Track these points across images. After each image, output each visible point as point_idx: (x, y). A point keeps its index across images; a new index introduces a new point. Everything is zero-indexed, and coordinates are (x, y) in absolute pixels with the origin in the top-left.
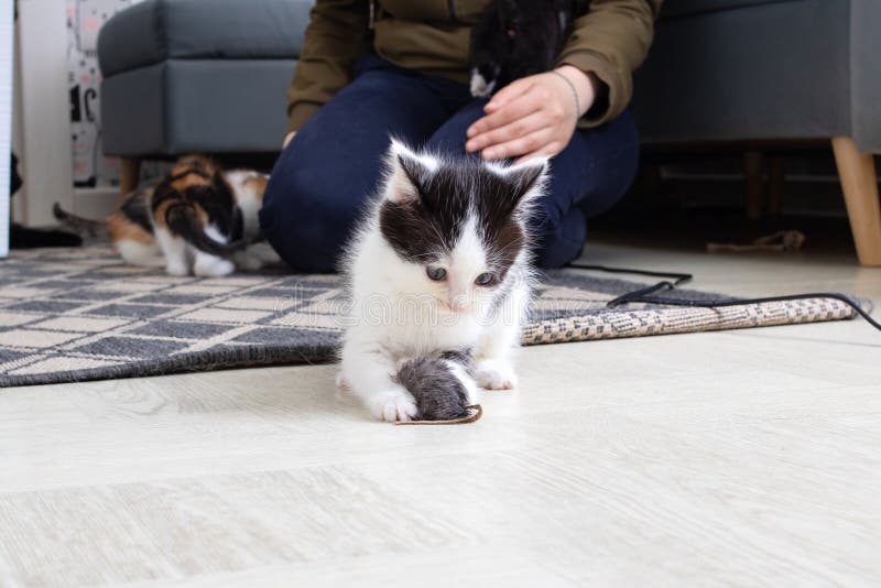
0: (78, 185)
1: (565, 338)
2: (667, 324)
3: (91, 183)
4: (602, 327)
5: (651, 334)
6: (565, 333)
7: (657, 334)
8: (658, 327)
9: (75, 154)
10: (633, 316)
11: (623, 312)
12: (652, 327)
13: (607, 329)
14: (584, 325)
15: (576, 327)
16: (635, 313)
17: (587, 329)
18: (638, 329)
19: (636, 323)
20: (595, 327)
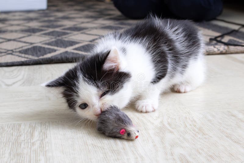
19: (215, 50)
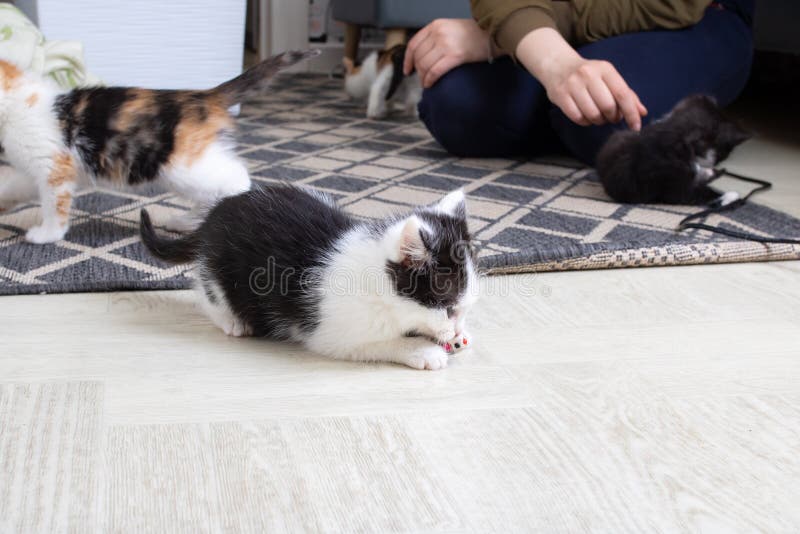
0: (313, 40)
1: (633, 264)
2: (721, 256)
3: (323, 39)
4: (666, 257)
5: (708, 262)
6: (634, 261)
7: (713, 263)
8: (714, 258)
9: (311, 15)
10: (694, 249)
11: (686, 245)
12: (709, 258)
13: (670, 259)
14: (651, 255)
15: (644, 257)
16: (696, 245)
17: (653, 259)
18: (696, 259)
19: (695, 254)
20: (660, 257)
